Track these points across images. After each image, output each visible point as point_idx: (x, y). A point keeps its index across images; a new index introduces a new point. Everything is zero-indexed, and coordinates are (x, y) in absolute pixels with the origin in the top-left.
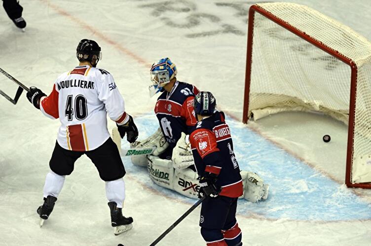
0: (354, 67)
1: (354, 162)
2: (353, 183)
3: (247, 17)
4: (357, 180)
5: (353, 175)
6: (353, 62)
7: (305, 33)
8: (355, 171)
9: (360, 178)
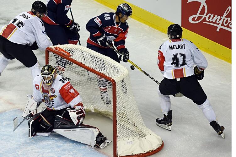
0: (114, 82)
1: (118, 143)
2: (119, 156)
4: (121, 154)
5: (118, 151)
6: (113, 80)
7: (81, 63)
8: (119, 148)
9: (123, 153)
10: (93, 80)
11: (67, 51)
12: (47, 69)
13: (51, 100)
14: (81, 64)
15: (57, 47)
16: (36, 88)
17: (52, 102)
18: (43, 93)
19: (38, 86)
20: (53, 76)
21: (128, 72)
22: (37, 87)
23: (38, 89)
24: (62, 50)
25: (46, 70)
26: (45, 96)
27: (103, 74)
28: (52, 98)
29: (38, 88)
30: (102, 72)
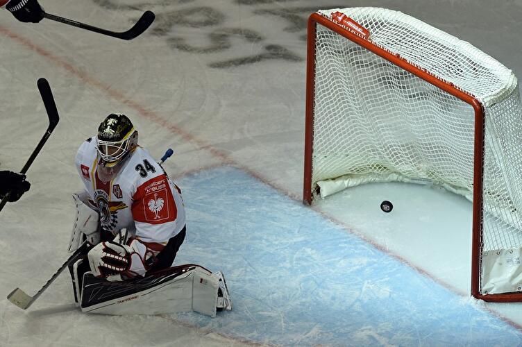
2: (484, 294)
3: (305, 32)
5: (483, 282)
6: (476, 100)
7: (398, 56)
10: (425, 101)
11: (364, 26)
12: (111, 126)
13: (112, 212)
14: (396, 59)
15: (338, 12)
16: (84, 174)
17: (112, 218)
18: (96, 191)
19: (87, 169)
20: (123, 147)
21: (515, 83)
22: (86, 171)
23: (86, 176)
24: (350, 19)
25: (109, 127)
26: (102, 200)
27: (452, 85)
28: (115, 208)
29: (88, 175)
30: (449, 80)
